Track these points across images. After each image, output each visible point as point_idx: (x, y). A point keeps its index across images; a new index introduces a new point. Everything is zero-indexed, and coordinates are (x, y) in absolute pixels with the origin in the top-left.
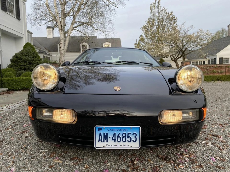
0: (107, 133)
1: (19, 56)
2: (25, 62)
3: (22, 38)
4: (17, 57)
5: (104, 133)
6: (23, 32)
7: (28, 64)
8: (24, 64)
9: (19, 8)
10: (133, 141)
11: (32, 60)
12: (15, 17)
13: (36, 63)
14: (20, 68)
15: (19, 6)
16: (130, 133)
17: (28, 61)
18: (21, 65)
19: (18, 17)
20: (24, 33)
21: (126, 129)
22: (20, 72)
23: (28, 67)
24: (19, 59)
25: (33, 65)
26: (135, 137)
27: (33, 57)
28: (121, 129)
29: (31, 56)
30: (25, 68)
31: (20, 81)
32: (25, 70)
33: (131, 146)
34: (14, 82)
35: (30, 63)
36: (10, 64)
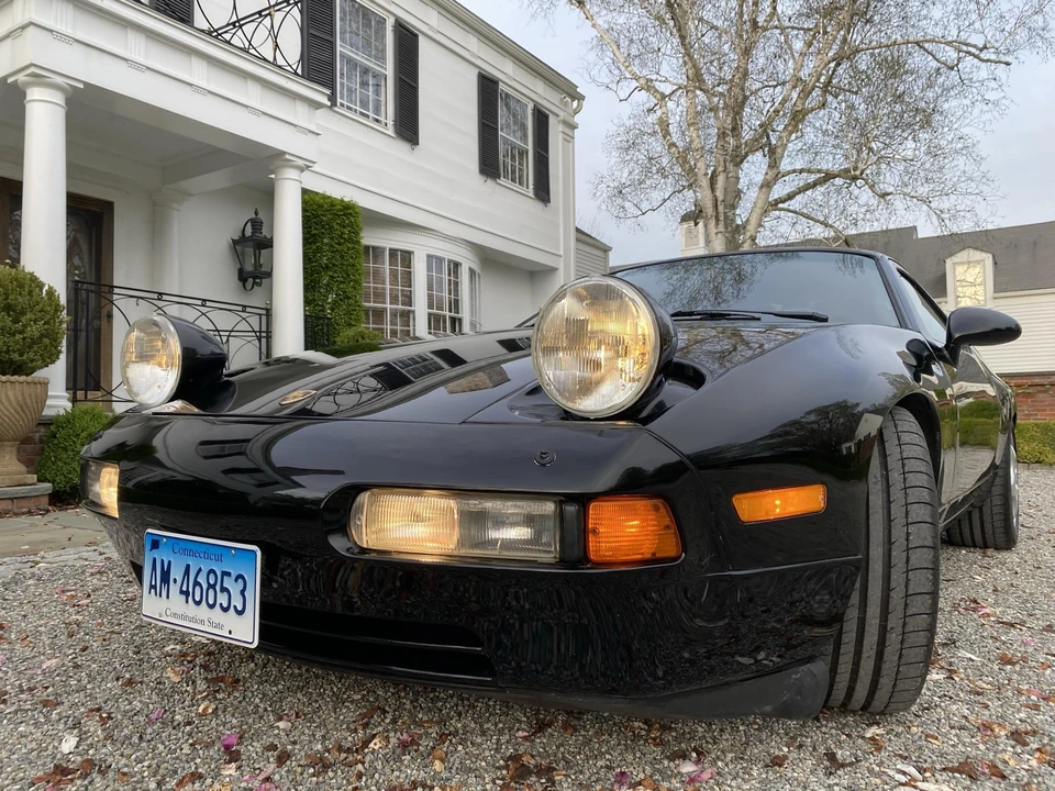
0: (170, 562)
3: (553, 270)
5: (163, 561)
6: (559, 249)
9: (547, 159)
10: (235, 607)
12: (531, 195)
15: (547, 152)
16: (229, 574)
19: (542, 192)
20: (562, 253)
21: (220, 555)
26: (242, 592)
28: (207, 552)
33: (230, 632)
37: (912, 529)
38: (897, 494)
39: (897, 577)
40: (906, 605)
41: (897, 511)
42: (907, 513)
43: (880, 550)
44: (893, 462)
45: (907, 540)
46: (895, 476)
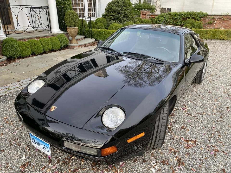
0: (35, 139)
1: (110, 6)
2: (115, 12)
4: (109, 7)
7: (117, 14)
8: (114, 14)
10: (47, 150)
11: (121, 10)
13: (124, 13)
14: (110, 18)
16: (45, 146)
17: (117, 11)
18: (111, 16)
21: (43, 142)
22: (109, 22)
23: (117, 17)
24: (111, 9)
25: (121, 15)
27: (123, 7)
29: (121, 6)
30: (114, 18)
31: (105, 34)
32: (114, 19)
33: (47, 153)
34: (101, 34)
35: (119, 13)
36: (104, 14)
37: (161, 130)
38: (160, 124)
39: (158, 137)
40: (159, 141)
41: (160, 127)
42: (161, 127)
43: (156, 133)
44: (161, 118)
45: (160, 132)
46: (161, 120)
